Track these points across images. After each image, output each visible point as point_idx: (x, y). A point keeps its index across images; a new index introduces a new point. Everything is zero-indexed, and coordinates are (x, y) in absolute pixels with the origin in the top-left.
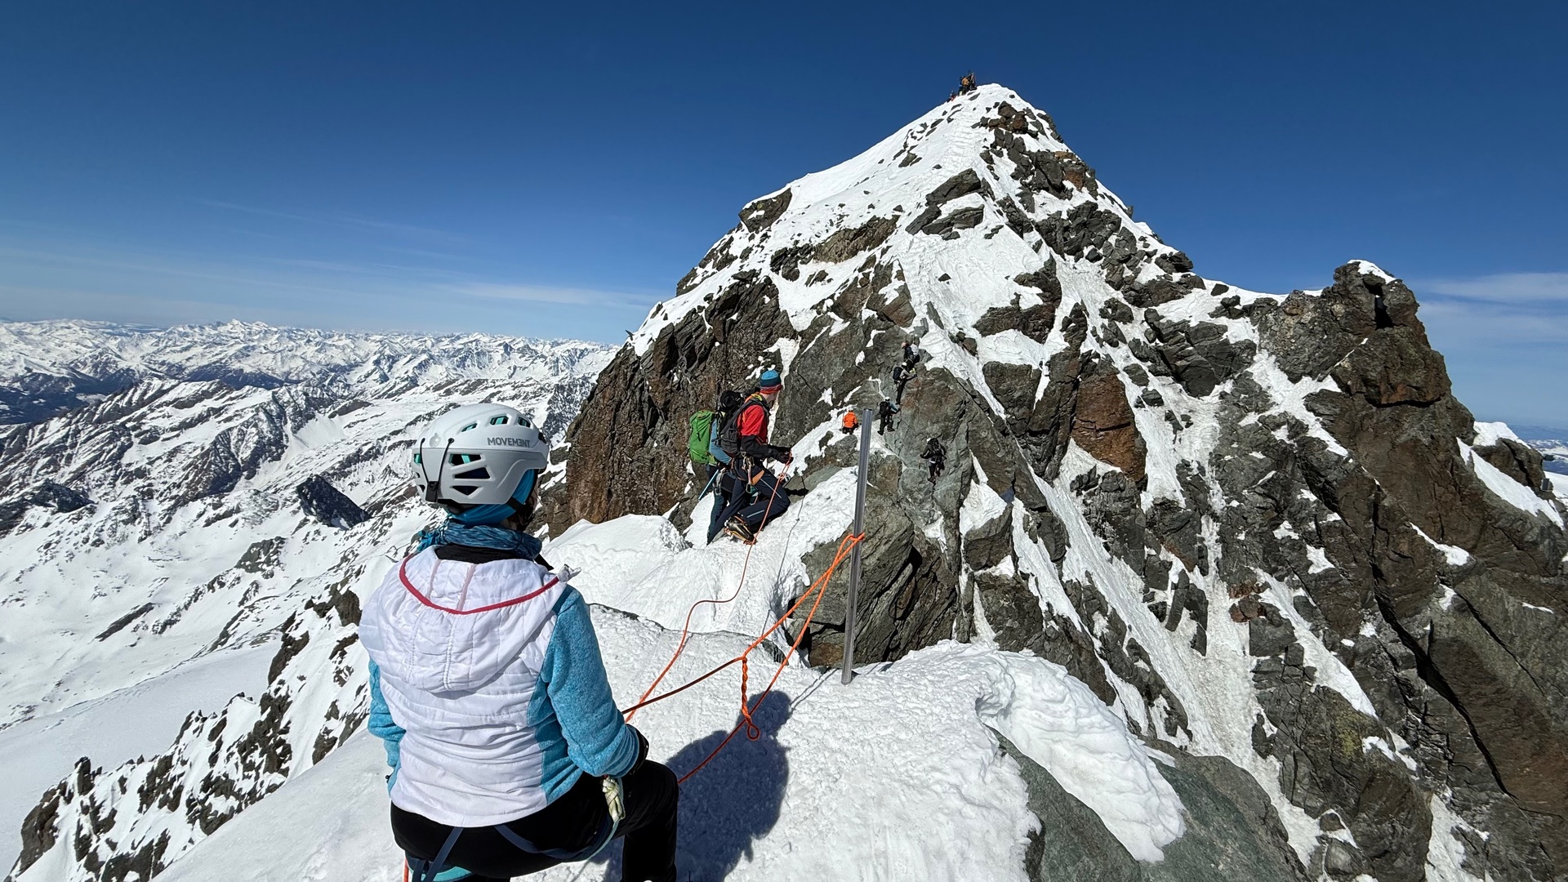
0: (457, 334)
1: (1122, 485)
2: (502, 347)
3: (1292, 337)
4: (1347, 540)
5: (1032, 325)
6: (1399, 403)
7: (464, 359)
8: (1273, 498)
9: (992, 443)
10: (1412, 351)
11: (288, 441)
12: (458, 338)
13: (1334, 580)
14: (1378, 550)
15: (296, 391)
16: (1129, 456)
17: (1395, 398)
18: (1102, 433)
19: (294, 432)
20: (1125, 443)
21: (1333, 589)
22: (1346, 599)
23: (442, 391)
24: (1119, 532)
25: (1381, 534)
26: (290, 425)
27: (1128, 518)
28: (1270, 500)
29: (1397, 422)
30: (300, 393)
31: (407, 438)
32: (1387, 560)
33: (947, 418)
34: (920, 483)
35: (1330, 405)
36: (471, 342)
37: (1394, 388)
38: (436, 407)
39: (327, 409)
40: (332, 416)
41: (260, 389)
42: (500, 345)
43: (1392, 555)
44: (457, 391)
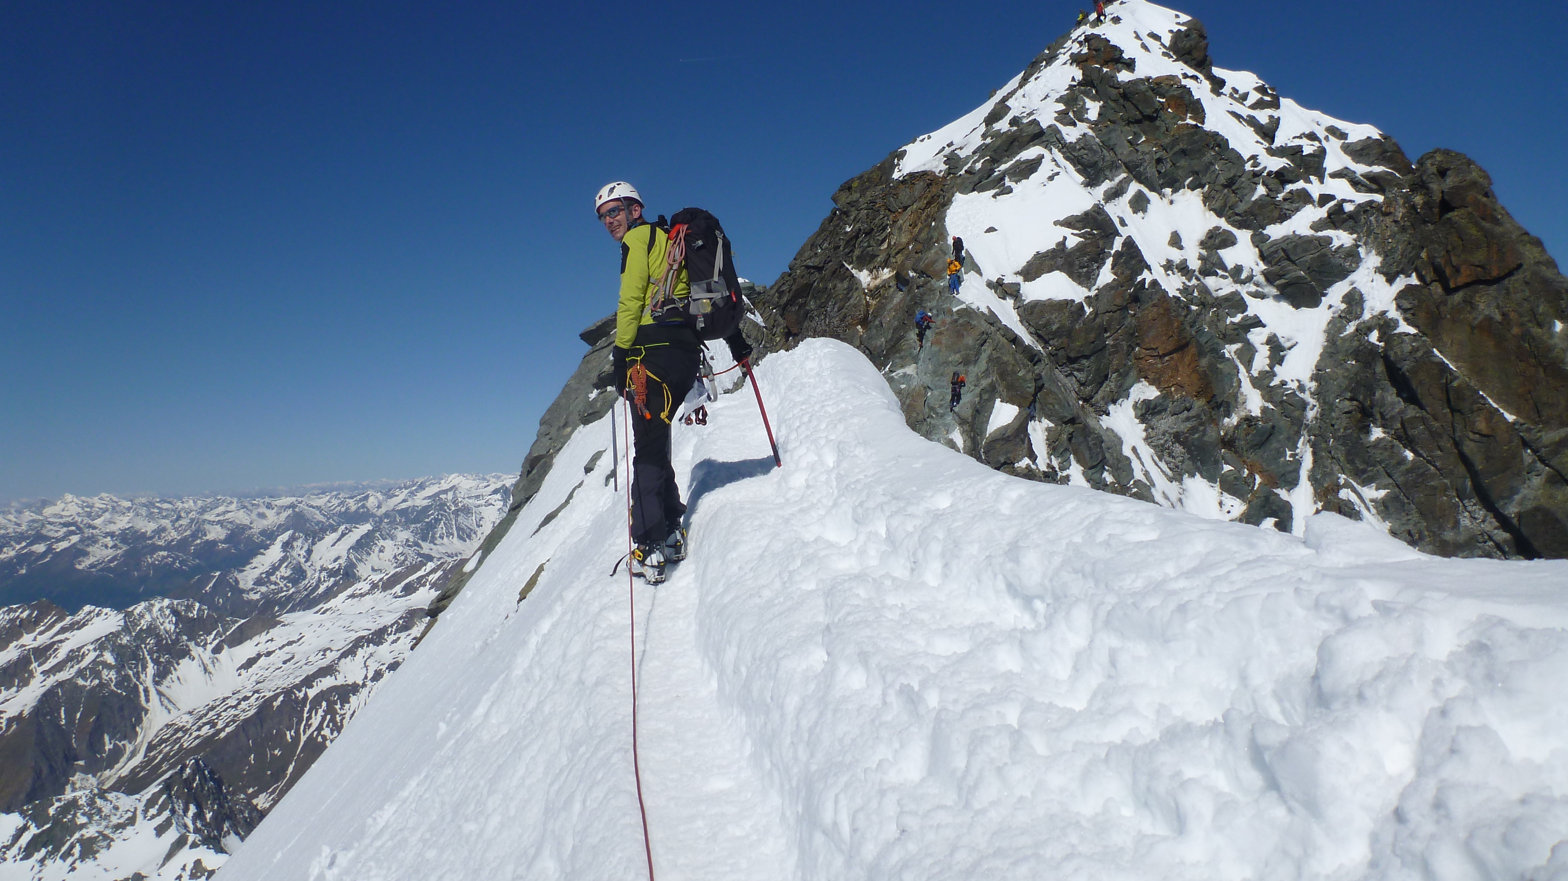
0: (421, 480)
1: (1188, 405)
2: (498, 496)
3: (1390, 237)
4: (1428, 428)
5: (1077, 262)
6: (1467, 285)
7: (431, 526)
8: (1357, 400)
9: (1013, 365)
10: (1473, 231)
11: (147, 701)
12: (422, 487)
13: (1421, 471)
14: (1458, 434)
15: (161, 609)
16: (1194, 376)
17: (1461, 280)
18: (1167, 358)
19: (157, 683)
20: (1189, 365)
21: (1420, 480)
22: (1434, 488)
23: (398, 589)
24: (1189, 451)
25: (1457, 416)
26: (151, 669)
27: (1196, 436)
28: (1355, 403)
29: (1469, 303)
30: (167, 612)
31: (339, 680)
32: (1468, 442)
33: (967, 347)
34: (941, 400)
35: (1411, 298)
36: (445, 492)
37: (1457, 270)
38: (388, 619)
39: (210, 638)
40: (217, 650)
41: (105, 610)
42: (495, 492)
43: (1471, 435)
44: (424, 585)
